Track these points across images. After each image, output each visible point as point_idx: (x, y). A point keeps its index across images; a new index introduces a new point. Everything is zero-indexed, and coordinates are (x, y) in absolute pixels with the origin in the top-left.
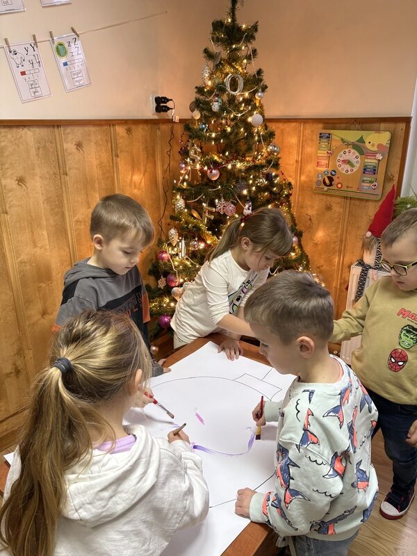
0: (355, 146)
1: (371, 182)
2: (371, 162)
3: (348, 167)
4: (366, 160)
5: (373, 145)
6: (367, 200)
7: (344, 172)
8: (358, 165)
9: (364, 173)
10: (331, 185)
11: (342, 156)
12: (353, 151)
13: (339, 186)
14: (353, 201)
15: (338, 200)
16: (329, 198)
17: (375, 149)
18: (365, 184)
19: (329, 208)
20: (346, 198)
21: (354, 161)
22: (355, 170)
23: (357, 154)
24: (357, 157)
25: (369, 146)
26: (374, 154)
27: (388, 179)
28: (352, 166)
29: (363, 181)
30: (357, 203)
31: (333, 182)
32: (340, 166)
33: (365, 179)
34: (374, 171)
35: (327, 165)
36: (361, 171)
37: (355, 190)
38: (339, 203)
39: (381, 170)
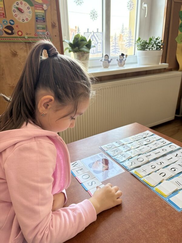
2: (40, 12)
4: (36, 11)
7: (21, 21)
8: (31, 15)
9: (37, 21)
10: (12, 33)
11: (16, 7)
12: (24, 2)
13: (20, 33)
16: (12, 45)
18: (40, 31)
19: (15, 54)
20: (25, 42)
21: (26, 11)
23: (28, 5)
24: (28, 8)
26: (41, 6)
27: (53, 26)
29: (38, 28)
31: (14, 31)
32: (16, 15)
33: (38, 26)
34: (44, 20)
35: (4, 15)
36: (34, 20)
37: (33, 36)
38: (21, 49)
39: (48, 19)
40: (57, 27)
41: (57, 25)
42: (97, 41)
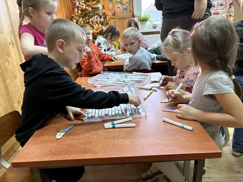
0: (120, 3)
1: (126, 12)
2: (125, 7)
3: (119, 9)
5: (125, 2)
6: (126, 18)
7: (118, 11)
8: (122, 8)
10: (115, 15)
11: (117, 6)
12: (119, 4)
13: (117, 15)
14: (122, 19)
15: (118, 20)
16: (115, 20)
17: (125, 3)
19: (115, 23)
20: (120, 18)
21: (120, 7)
22: (121, 10)
23: (121, 5)
24: (121, 6)
25: (124, 2)
26: (125, 4)
27: (130, 11)
28: (120, 9)
29: (124, 13)
30: (123, 19)
32: (116, 9)
34: (126, 9)
35: (113, 9)
36: (123, 9)
37: (122, 16)
38: (118, 21)
39: (128, 9)
40: (132, 12)
41: (132, 11)
42: (157, 15)
